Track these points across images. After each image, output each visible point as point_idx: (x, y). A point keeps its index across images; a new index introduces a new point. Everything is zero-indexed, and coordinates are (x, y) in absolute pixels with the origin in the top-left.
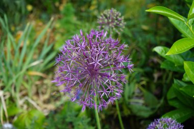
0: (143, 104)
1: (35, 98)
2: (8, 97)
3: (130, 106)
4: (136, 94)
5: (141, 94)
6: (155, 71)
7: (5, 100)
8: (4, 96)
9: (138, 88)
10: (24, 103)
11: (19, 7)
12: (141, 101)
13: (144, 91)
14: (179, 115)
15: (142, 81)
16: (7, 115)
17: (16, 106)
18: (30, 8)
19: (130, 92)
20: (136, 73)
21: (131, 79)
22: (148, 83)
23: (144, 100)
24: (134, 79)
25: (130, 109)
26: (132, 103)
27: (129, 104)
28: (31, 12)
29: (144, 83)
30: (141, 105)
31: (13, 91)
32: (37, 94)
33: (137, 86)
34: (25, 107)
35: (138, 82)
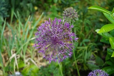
0: (95, 64)
1: (35, 59)
2: (19, 57)
3: (87, 65)
4: (91, 58)
5: (94, 58)
6: (104, 45)
7: (17, 59)
8: (17, 57)
9: (93, 54)
10: (28, 61)
11: (29, 7)
12: (94, 62)
13: (96, 56)
14: (110, 69)
15: (95, 50)
16: (18, 68)
17: (24, 63)
18: (36, 8)
19: (88, 56)
20: (92, 46)
21: (89, 49)
22: (98, 52)
23: (95, 61)
24: (90, 49)
25: (87, 66)
26: (88, 63)
27: (87, 63)
28: (37, 11)
29: (96, 51)
30: (94, 64)
31: (21, 54)
32: (37, 56)
33: (92, 53)
34: (29, 63)
35: (93, 51)
